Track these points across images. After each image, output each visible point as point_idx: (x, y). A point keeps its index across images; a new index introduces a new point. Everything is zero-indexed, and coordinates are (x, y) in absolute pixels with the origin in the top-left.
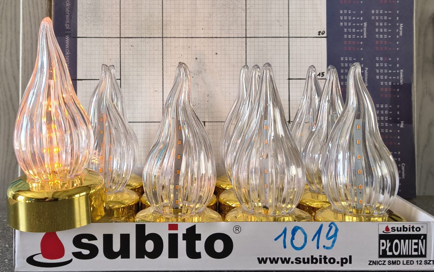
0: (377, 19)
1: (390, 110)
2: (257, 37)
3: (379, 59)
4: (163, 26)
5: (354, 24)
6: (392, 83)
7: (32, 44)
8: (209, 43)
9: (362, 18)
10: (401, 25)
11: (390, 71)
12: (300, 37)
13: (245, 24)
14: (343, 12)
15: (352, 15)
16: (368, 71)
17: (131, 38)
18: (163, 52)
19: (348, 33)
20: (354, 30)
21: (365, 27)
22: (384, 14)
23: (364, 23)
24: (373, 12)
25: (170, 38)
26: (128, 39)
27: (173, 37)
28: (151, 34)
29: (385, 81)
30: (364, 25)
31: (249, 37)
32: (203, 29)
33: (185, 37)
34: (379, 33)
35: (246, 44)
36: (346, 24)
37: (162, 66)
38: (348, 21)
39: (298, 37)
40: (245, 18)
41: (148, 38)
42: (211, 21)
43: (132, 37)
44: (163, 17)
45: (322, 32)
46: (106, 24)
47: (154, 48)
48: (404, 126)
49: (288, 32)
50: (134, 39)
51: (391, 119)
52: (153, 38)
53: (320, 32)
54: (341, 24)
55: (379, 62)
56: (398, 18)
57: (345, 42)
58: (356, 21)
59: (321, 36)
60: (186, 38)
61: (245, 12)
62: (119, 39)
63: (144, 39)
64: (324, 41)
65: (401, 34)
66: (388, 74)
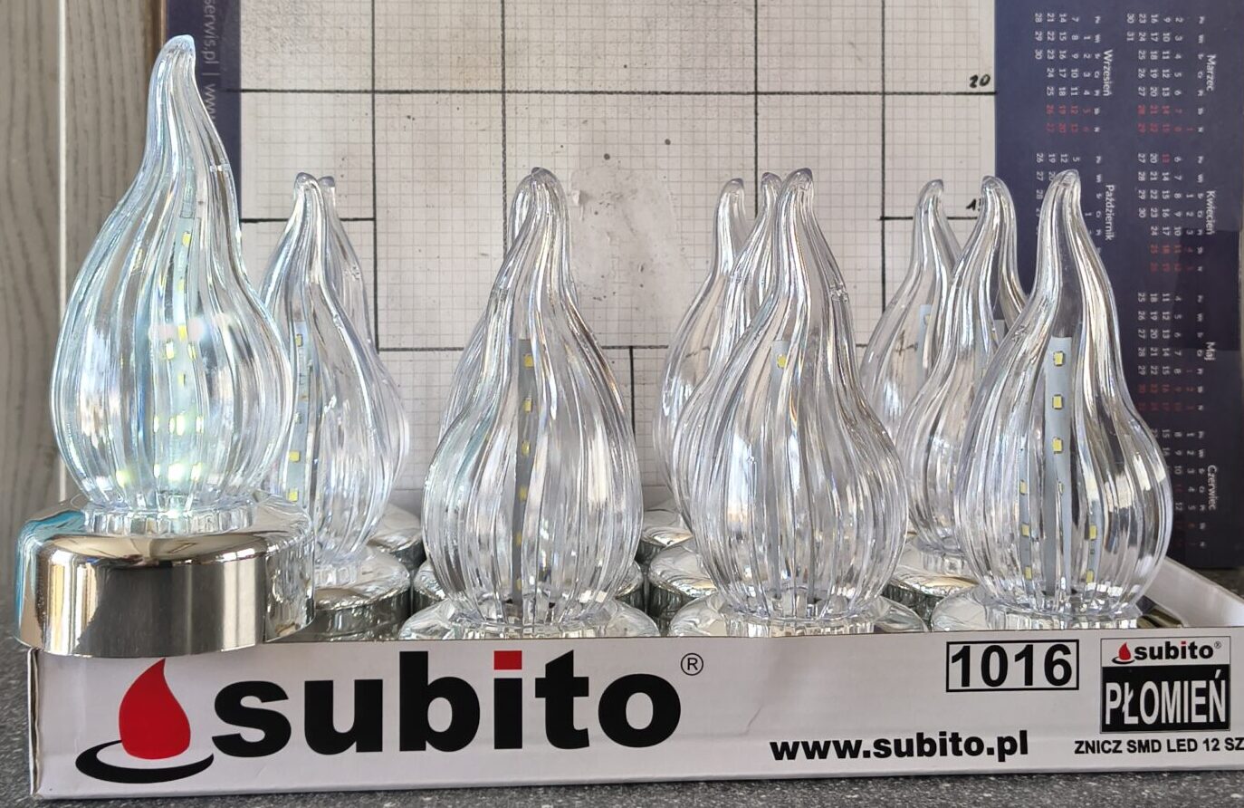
0: (1142, 39)
1: (1176, 308)
2: (788, 93)
3: (1148, 158)
4: (503, 58)
5: (1076, 56)
6: (1184, 231)
7: (98, 112)
8: (646, 109)
9: (1098, 38)
10: (1210, 60)
11: (1178, 196)
12: (917, 94)
13: (754, 54)
14: (1045, 18)
15: (1070, 28)
16: (1115, 194)
17: (407, 92)
18: (504, 136)
19: (1058, 82)
20: (1075, 73)
21: (1107, 65)
22: (1161, 27)
23: (1106, 53)
24: (1131, 18)
25: (526, 92)
26: (397, 95)
27: (536, 92)
28: (468, 81)
29: (1164, 227)
30: (1106, 58)
31: (765, 94)
32: (625, 66)
33: (571, 90)
34: (1148, 82)
35: (756, 114)
36: (1051, 54)
37: (501, 179)
38: (1057, 45)
39: (910, 94)
40: (754, 36)
41: (459, 92)
42: (651, 43)
43: (410, 89)
44: (503, 29)
45: (982, 80)
46: (331, 50)
47: (477, 124)
48: (1215, 354)
49: (879, 78)
50: (415, 96)
51: (1178, 335)
52: (475, 95)
53: (975, 78)
54: (1039, 54)
55: (1148, 167)
56: (1201, 38)
57: (1050, 109)
58: (1080, 47)
59: (979, 88)
60: (576, 93)
61: (753, 16)
62: (369, 96)
63: (447, 95)
64: (989, 104)
65: (1211, 85)
66: (1172, 204)
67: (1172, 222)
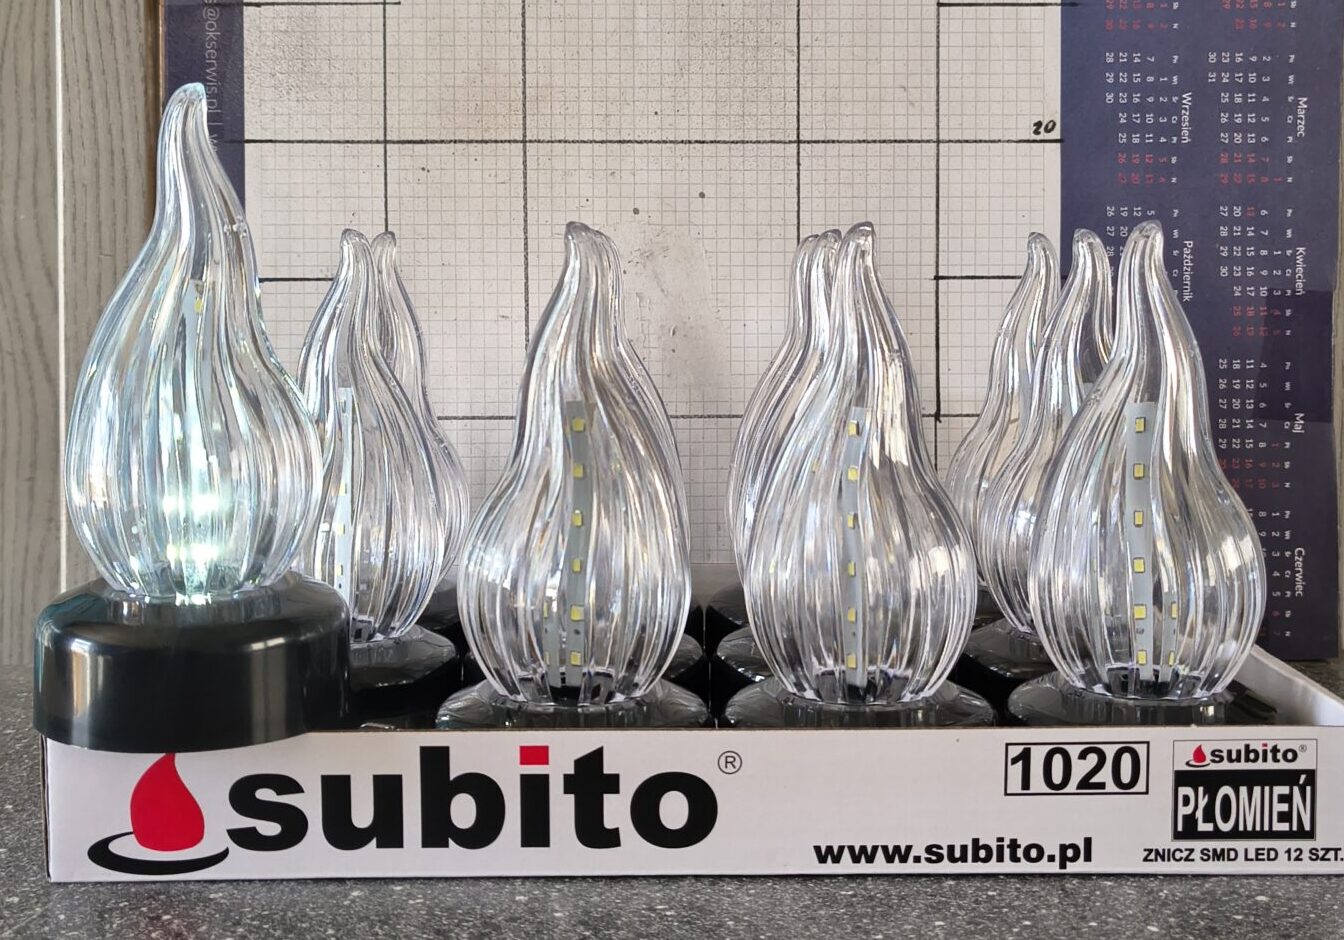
0: (1225, 80)
1: (1261, 376)
2: (833, 142)
3: (1231, 211)
4: (524, 105)
5: (1151, 100)
6: (1270, 291)
7: (97, 164)
8: (679, 160)
9: (1175, 79)
10: (1301, 103)
11: (1264, 253)
12: (976, 141)
13: (796, 99)
14: (1117, 58)
15: (1145, 68)
16: (1194, 251)
17: (421, 142)
18: (525, 189)
19: (1130, 128)
20: (1150, 118)
21: (1185, 109)
22: (1247, 67)
23: (1184, 96)
24: (1212, 57)
25: (548, 142)
26: (410, 146)
27: (560, 141)
28: (487, 129)
29: (1247, 286)
30: (1184, 102)
31: (809, 142)
32: (656, 113)
33: (597, 140)
34: (1232, 128)
35: (799, 164)
36: (1123, 98)
37: (523, 236)
38: (1130, 88)
39: (967, 141)
40: (796, 79)
41: (477, 142)
42: (684, 88)
43: (424, 139)
44: (524, 73)
45: (1047, 126)
46: (340, 97)
47: (496, 176)
48: (1304, 427)
49: (934, 126)
50: (430, 146)
51: (1263, 405)
52: (494, 145)
53: (1038, 124)
54: (1110, 98)
55: (1230, 222)
56: (1291, 78)
57: (1122, 158)
58: (1156, 89)
59: (1043, 135)
60: (602, 142)
61: (795, 58)
62: (382, 146)
63: (464, 145)
64: (1054, 152)
65: (1301, 129)
66: (1257, 261)
67: (1257, 281)
